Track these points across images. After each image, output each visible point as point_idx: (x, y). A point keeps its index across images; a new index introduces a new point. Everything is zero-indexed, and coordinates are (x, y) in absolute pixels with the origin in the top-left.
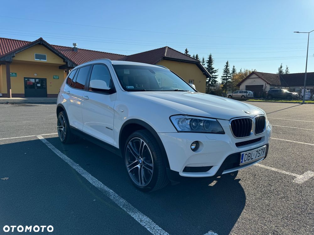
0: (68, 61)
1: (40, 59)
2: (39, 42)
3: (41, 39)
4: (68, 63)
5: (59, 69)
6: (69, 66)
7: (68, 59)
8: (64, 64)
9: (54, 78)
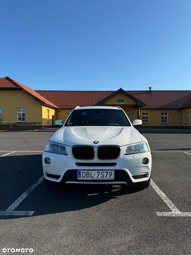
0: (138, 102)
1: (120, 102)
2: (120, 91)
3: (121, 89)
4: (138, 103)
5: (134, 107)
6: (139, 105)
7: (138, 100)
8: (136, 104)
9: (130, 115)
